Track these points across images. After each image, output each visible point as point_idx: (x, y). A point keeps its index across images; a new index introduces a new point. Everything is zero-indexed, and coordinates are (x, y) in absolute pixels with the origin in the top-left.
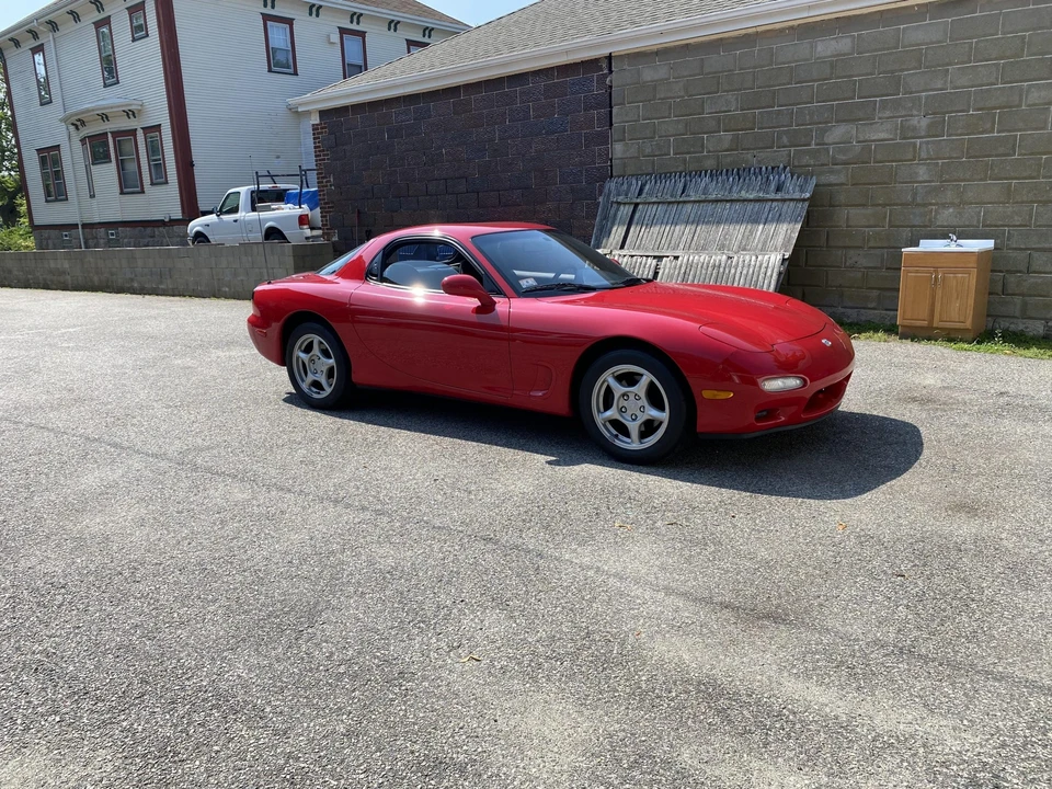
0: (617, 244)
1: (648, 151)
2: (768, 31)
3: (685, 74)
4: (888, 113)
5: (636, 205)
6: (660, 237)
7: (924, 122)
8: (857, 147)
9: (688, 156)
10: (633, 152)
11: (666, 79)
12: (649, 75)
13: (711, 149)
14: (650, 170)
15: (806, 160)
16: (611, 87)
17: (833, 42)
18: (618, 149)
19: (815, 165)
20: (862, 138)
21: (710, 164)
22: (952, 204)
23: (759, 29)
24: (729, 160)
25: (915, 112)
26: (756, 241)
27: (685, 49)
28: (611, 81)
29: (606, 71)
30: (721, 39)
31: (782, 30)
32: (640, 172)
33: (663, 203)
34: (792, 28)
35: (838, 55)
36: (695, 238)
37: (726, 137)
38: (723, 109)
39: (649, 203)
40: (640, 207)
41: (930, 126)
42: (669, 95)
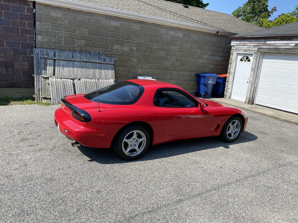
0: (51, 73)
1: (53, 41)
2: (98, 14)
3: (69, 18)
4: (128, 44)
5: (55, 60)
6: (69, 72)
7: (135, 48)
8: (121, 52)
9: (69, 45)
10: (46, 40)
11: (61, 18)
12: (53, 14)
13: (78, 44)
14: (54, 48)
15: (108, 53)
16: (35, 14)
17: (115, 23)
18: (39, 38)
19: (110, 55)
20: (122, 50)
21: (78, 49)
22: (140, 68)
23: (95, 12)
24: (84, 49)
25: (134, 46)
26: (103, 75)
27: (68, 10)
28: (35, 12)
29: (32, 7)
30: (82, 11)
31: (101, 15)
32: (50, 48)
33: (66, 60)
34: (104, 15)
35: (116, 26)
36: (83, 73)
37: (84, 42)
38: (83, 33)
39: (60, 60)
40: (56, 61)
41: (137, 49)
42: (62, 24)
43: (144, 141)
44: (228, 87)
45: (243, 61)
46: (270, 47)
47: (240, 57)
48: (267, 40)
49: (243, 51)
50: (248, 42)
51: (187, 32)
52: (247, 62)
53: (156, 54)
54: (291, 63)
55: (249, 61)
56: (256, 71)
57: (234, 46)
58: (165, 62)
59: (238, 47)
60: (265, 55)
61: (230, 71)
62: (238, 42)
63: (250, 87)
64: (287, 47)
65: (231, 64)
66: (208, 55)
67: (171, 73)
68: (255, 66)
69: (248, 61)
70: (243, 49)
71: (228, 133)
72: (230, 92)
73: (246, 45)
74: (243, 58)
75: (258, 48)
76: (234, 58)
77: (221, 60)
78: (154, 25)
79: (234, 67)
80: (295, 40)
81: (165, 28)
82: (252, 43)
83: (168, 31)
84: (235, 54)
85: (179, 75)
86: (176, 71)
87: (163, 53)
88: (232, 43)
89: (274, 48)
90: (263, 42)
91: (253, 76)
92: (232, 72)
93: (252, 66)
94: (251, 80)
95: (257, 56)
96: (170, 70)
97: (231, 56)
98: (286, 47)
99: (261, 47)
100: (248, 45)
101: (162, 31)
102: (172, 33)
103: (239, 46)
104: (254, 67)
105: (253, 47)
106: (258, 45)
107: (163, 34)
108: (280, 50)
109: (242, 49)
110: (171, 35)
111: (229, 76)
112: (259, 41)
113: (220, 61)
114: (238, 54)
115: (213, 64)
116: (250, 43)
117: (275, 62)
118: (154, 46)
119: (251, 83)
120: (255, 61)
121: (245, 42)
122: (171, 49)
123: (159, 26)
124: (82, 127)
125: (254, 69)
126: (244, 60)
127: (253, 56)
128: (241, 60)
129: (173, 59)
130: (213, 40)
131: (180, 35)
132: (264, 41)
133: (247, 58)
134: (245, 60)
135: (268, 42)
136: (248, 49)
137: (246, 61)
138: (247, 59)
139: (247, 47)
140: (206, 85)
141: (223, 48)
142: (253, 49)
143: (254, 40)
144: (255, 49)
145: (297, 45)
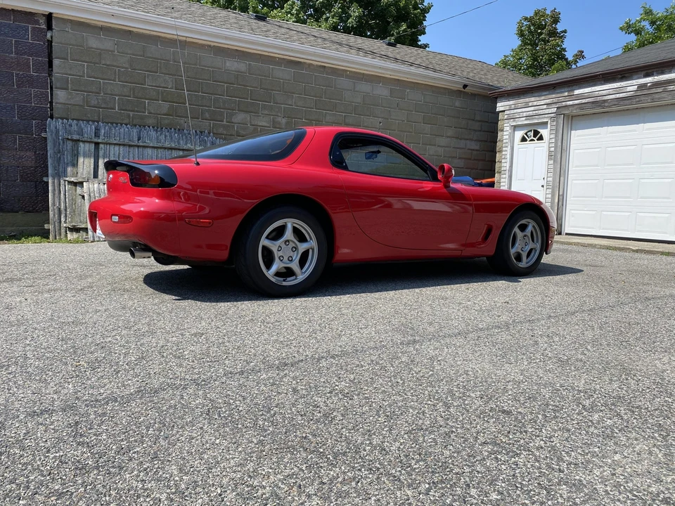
0: (89, 173)
1: (94, 102)
2: (194, 42)
3: (129, 52)
4: (266, 112)
5: (97, 144)
7: (284, 121)
8: (252, 128)
9: (131, 113)
10: (78, 99)
11: (112, 51)
12: (93, 42)
13: (152, 111)
14: (96, 118)
15: (221, 130)
16: (51, 42)
17: (236, 63)
18: (60, 96)
19: (226, 135)
20: (253, 123)
21: (151, 121)
23: (188, 40)
24: (166, 122)
25: (279, 115)
27: (128, 34)
28: (52, 37)
29: (44, 26)
30: (159, 37)
31: (203, 46)
32: (85, 118)
33: (124, 145)
34: (210, 46)
35: (238, 72)
37: (165, 106)
38: (162, 85)
39: (110, 144)
40: (101, 146)
41: (287, 123)
42: (115, 64)
43: (313, 250)
45: (526, 140)
46: (584, 101)
47: (519, 134)
48: (574, 87)
49: (526, 120)
50: (533, 99)
51: (399, 85)
52: (536, 141)
54: (635, 131)
55: (541, 138)
56: (559, 157)
57: (504, 111)
59: (512, 112)
60: (573, 122)
61: (501, 167)
62: (511, 102)
63: (550, 196)
64: (621, 95)
65: (501, 151)
66: (448, 137)
68: (556, 147)
69: (538, 140)
70: (525, 114)
71: (512, 251)
73: (530, 104)
74: (526, 134)
75: (558, 108)
76: (507, 137)
77: (477, 147)
78: (322, 70)
79: (508, 156)
80: (635, 77)
81: (347, 77)
82: (543, 98)
83: (354, 83)
84: (508, 128)
88: (499, 105)
89: (593, 103)
90: (566, 94)
91: (554, 170)
92: (505, 169)
93: (550, 148)
94: (551, 179)
95: (557, 125)
97: (500, 134)
98: (618, 96)
99: (563, 103)
100: (535, 103)
101: (343, 83)
102: (364, 87)
103: (515, 111)
104: (552, 149)
105: (545, 107)
106: (555, 100)
107: (345, 90)
108: (606, 104)
109: (521, 115)
110: (362, 92)
111: (500, 178)
112: (558, 93)
113: (477, 150)
114: (515, 128)
115: (460, 158)
116: (538, 98)
117: (599, 134)
119: (551, 187)
120: (553, 136)
121: (527, 100)
122: (366, 124)
123: (335, 72)
124: (157, 201)
125: (553, 154)
126: (528, 140)
127: (549, 126)
128: (524, 140)
130: (457, 104)
131: (382, 91)
132: (568, 91)
133: (536, 133)
134: (532, 138)
135: (577, 92)
136: (534, 112)
137: (534, 140)
138: (535, 137)
139: (532, 108)
141: (479, 121)
142: (547, 111)
143: (547, 93)
144: (550, 111)
145: (641, 87)
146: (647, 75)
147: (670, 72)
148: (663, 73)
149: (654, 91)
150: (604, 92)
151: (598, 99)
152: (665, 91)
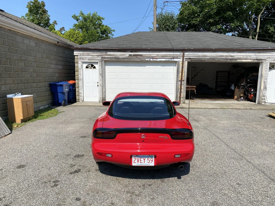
44: (80, 92)
45: (88, 68)
46: (111, 57)
47: (85, 65)
48: (107, 51)
49: (88, 60)
50: (91, 53)
51: (38, 40)
52: (93, 69)
53: (16, 66)
55: (95, 68)
56: (103, 75)
57: (78, 55)
58: (25, 74)
59: (82, 56)
60: (106, 63)
61: (78, 77)
62: (81, 52)
63: (101, 89)
65: (78, 71)
66: (54, 64)
67: (31, 86)
69: (93, 68)
70: (88, 58)
72: (82, 96)
73: (90, 54)
74: (88, 65)
75: (102, 58)
76: (80, 66)
78: (10, 31)
79: (82, 74)
80: (128, 52)
81: (20, 36)
82: (95, 53)
83: (23, 39)
84: (80, 63)
85: (38, 86)
86: (35, 83)
87: (22, 64)
88: (74, 52)
89: (115, 58)
90: (104, 53)
91: (102, 80)
92: (81, 78)
93: (100, 72)
94: (101, 83)
95: (102, 64)
96: (30, 83)
97: (76, 65)
98: (123, 57)
99: (104, 56)
100: (92, 55)
101: (19, 39)
102: (26, 41)
103: (83, 56)
104: (101, 72)
105: (96, 56)
106: (100, 55)
107: (20, 42)
108: (119, 59)
109: (86, 58)
110: (27, 44)
111: (79, 82)
112: (101, 52)
114: (83, 63)
115: (58, 73)
116: (93, 53)
117: (116, 68)
118: (13, 56)
119: (101, 86)
120: (101, 68)
121: (88, 53)
122: (28, 60)
123: (16, 33)
125: (101, 74)
126: (89, 68)
127: (99, 64)
128: (87, 67)
129: (31, 71)
130: (55, 50)
131: (33, 44)
132: (105, 52)
133: (92, 65)
134: (91, 67)
135: (108, 53)
136: (92, 58)
138: (92, 66)
139: (91, 56)
140: (63, 93)
142: (97, 58)
143: (97, 51)
144: (99, 58)
145: (130, 55)
146: (131, 52)
147: (138, 52)
148: (136, 52)
149: (134, 57)
150: (118, 55)
151: (117, 57)
152: (137, 58)
